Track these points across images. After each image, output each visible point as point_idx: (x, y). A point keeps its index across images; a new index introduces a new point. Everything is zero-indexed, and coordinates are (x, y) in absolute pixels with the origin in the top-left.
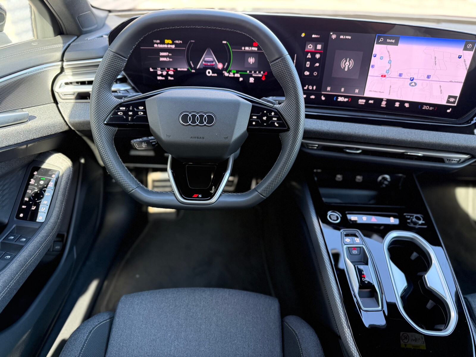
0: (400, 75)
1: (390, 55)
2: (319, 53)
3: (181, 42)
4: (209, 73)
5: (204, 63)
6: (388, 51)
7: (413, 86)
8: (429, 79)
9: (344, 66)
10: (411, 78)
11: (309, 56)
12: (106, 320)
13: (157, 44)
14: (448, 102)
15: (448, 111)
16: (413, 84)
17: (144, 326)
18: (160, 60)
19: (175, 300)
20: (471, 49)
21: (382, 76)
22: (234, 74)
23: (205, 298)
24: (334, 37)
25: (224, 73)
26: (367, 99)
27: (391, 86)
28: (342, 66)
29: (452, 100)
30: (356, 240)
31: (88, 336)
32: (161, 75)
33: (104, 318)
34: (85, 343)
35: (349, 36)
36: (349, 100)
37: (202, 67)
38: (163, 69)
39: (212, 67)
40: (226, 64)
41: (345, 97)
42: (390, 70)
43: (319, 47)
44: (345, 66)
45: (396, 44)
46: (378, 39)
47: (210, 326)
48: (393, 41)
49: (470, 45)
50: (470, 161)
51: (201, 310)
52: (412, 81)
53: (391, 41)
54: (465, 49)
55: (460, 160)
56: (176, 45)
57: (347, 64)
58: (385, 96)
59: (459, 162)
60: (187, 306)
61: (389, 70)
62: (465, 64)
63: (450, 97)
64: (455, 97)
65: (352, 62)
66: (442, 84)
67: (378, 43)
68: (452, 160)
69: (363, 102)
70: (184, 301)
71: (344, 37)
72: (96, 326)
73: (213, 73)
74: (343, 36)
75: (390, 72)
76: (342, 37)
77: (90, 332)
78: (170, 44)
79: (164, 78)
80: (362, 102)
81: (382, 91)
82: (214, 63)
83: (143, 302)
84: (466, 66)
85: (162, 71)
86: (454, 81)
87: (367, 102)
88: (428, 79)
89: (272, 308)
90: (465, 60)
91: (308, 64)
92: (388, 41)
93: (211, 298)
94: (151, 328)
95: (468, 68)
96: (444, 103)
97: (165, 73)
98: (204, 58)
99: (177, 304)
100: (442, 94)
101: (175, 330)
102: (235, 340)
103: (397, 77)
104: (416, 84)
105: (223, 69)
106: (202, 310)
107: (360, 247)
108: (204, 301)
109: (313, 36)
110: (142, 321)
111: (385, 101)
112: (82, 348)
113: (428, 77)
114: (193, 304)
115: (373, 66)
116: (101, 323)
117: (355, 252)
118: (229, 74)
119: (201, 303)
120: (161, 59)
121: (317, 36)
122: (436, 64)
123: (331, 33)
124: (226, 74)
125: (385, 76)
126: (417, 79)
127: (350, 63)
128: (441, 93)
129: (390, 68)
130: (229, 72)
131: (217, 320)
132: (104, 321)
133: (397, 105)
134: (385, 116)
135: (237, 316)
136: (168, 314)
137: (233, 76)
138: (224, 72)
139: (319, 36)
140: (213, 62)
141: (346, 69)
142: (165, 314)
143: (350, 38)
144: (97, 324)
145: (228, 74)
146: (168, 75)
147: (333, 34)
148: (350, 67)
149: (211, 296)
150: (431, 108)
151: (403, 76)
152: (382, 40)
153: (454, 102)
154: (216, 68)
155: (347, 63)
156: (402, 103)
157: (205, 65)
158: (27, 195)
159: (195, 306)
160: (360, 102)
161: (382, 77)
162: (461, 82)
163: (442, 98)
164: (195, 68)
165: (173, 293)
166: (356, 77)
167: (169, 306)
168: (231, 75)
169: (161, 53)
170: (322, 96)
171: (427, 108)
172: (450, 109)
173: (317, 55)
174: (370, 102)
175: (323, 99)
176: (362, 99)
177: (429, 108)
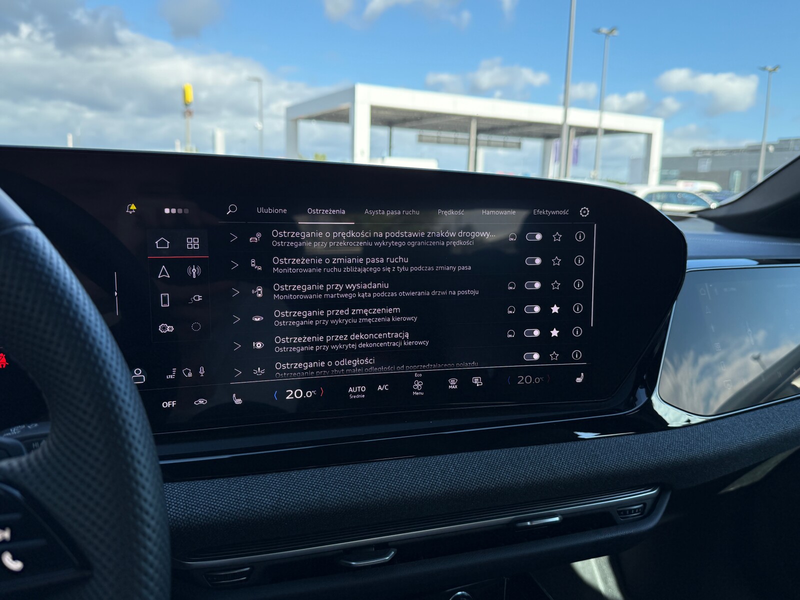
2: (196, 263)
11: (164, 273)
15: (579, 380)
26: (371, 381)
36: (319, 392)
41: (306, 385)
43: (193, 243)
50: (663, 502)
55: (645, 504)
59: (645, 514)
68: (630, 511)
69: (361, 393)
80: (355, 392)
87: (372, 389)
109: (167, 211)
111: (419, 379)
121: (180, 211)
133: (455, 383)
139: (187, 211)
150: (538, 380)
156: (464, 376)
160: (353, 394)
170: (234, 395)
171: (528, 380)
172: (582, 374)
173: (189, 268)
174: (380, 388)
175: (238, 401)
176: (354, 385)
177: (533, 380)
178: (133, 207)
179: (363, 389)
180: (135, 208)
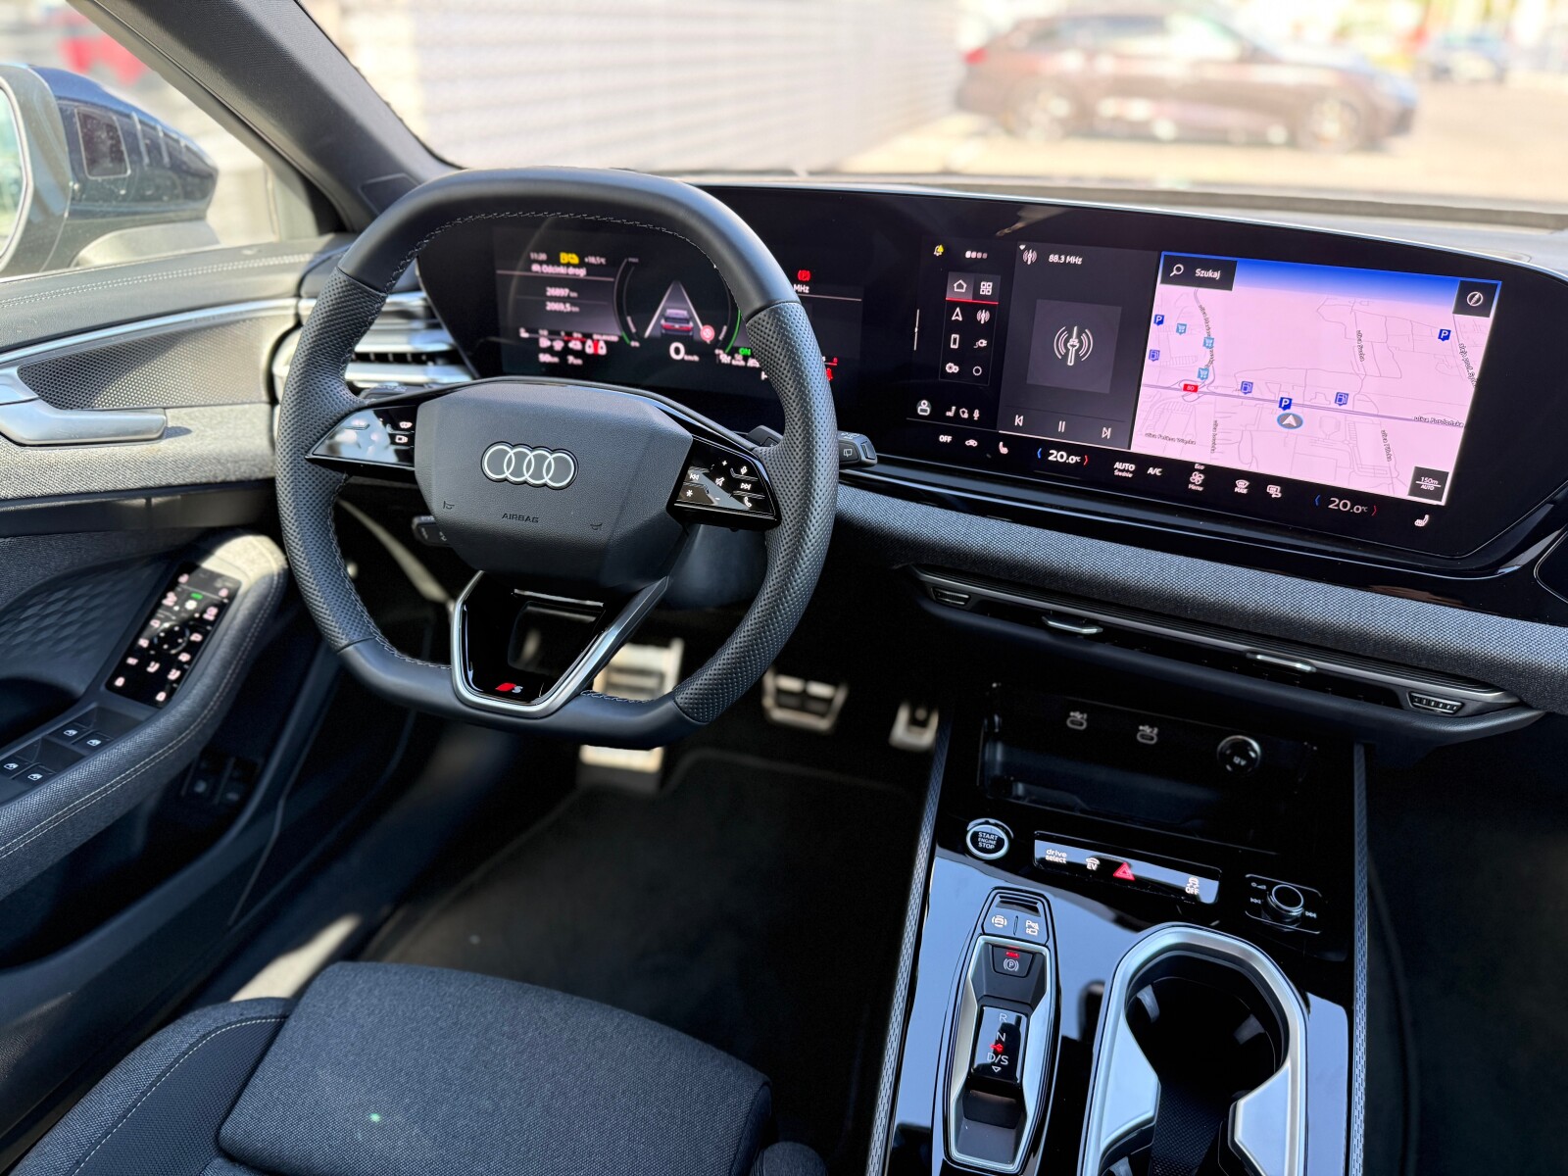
0: (1246, 387)
1: (1207, 321)
2: (987, 307)
3: (603, 261)
4: (677, 351)
5: (663, 322)
6: (1201, 307)
7: (1289, 426)
8: (1343, 407)
9: (1063, 351)
10: (1282, 399)
11: (957, 316)
12: (266, 1018)
13: (541, 263)
14: (1416, 490)
15: (1419, 523)
16: (1290, 420)
17: (352, 1058)
18: (548, 308)
19: (459, 1006)
20: (1482, 311)
21: (1186, 388)
22: (746, 358)
23: (545, 1020)
24: (1030, 257)
25: (719, 355)
26: (1143, 461)
27: (1216, 424)
28: (1059, 349)
29: (1429, 484)
30: (1030, 927)
31: (191, 1047)
32: (550, 350)
33: (261, 1011)
34: (176, 1060)
35: (1076, 255)
36: (1083, 460)
37: (658, 334)
38: (553, 334)
39: (685, 334)
40: (725, 328)
41: (1071, 450)
42: (1211, 368)
43: (986, 288)
44: (1068, 350)
45: (1226, 283)
46: (1168, 269)
47: (528, 1106)
48: (1217, 275)
49: (1477, 297)
50: (1507, 715)
51: (519, 1053)
52: (1287, 411)
53: (1210, 274)
54: (1462, 308)
55: (1463, 705)
56: (591, 268)
57: (1073, 346)
58: (1200, 455)
59: (1459, 714)
60: (487, 1031)
61: (1207, 369)
62: (1467, 362)
63: (1420, 473)
64: (1440, 476)
65: (1088, 338)
66: (1387, 424)
67: (1167, 280)
68: (1437, 704)
69: (1128, 471)
70: (484, 1015)
71: (1060, 258)
72: (229, 1024)
73: (688, 352)
74: (1057, 256)
75: (1211, 378)
76: (1054, 258)
77: (204, 1037)
78: (575, 266)
79: (556, 360)
80: (1123, 469)
81: (1187, 439)
82: (691, 324)
83: (376, 992)
84: (1468, 367)
85: (552, 340)
86: (1429, 417)
87: (1140, 471)
88: (1339, 407)
89: (731, 1100)
90: (1462, 347)
91: (955, 341)
92: (1199, 273)
93: (562, 1025)
94: (368, 1068)
95: (1476, 376)
96: (1402, 492)
97: (558, 345)
98: (664, 310)
99: (462, 1017)
100: (1392, 462)
101: (427, 1091)
102: (582, 1168)
103: (1236, 393)
104: (1299, 422)
105: (716, 343)
106: (522, 1052)
107: (1034, 954)
108: (537, 1029)
109: (968, 254)
110: (352, 1045)
111: (1200, 471)
112: (164, 1073)
113: (1340, 400)
114: (506, 1028)
115: (1155, 355)
116: (247, 1020)
117: (1011, 965)
118: (733, 358)
119: (525, 1033)
120: (551, 306)
121: (979, 255)
122: (1362, 357)
123: (1022, 247)
124: (725, 358)
125: (1195, 389)
126: (1303, 406)
127: (1081, 342)
128: (1389, 458)
129: (1211, 362)
130: (732, 353)
131: (553, 1093)
132: (259, 1018)
133: (1242, 487)
134: (1201, 525)
135: (613, 1097)
136: (426, 1040)
137: (742, 363)
138: (717, 351)
139: (985, 256)
140: (687, 321)
141: (1071, 362)
142: (418, 1039)
143: (1078, 261)
144: (234, 1019)
145: (730, 358)
146: (567, 351)
147: (1027, 249)
148: (1081, 353)
149: (561, 1019)
150: (1359, 509)
151: (1255, 393)
152: (1179, 269)
153: (1437, 494)
154: (696, 338)
155: (1074, 341)
156: (1259, 481)
157: (666, 328)
158: (147, 633)
159: (508, 1037)
160: (1120, 470)
161: (1186, 392)
162: (1457, 424)
163: (1395, 474)
164: (639, 337)
165: (464, 985)
166: (1103, 386)
167: (438, 1019)
168: (738, 361)
169: (549, 289)
170: (1001, 444)
171: (1345, 505)
172: (1427, 517)
173: (980, 312)
174: (1151, 471)
175: (1004, 450)
176: (1123, 461)
177: (1352, 508)
178: (941, 250)
179: (1132, 467)
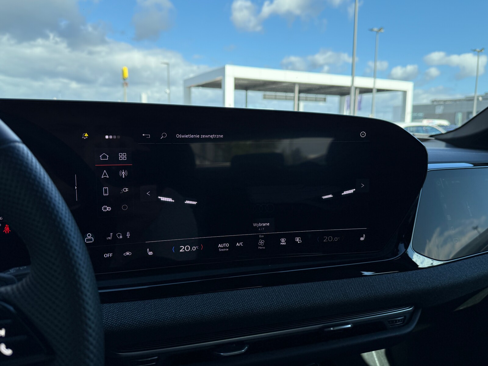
2: (125, 168)
11: (105, 175)
15: (362, 239)
26: (232, 240)
36: (200, 247)
43: (123, 157)
50: (416, 316)
59: (404, 323)
69: (226, 248)
80: (224, 247)
87: (233, 245)
109: (107, 137)
111: (262, 239)
121: (115, 137)
133: (283, 242)
139: (118, 137)
150: (336, 239)
156: (290, 237)
160: (221, 248)
170: (148, 249)
171: (330, 239)
172: (364, 235)
173: (120, 172)
174: (238, 244)
175: (150, 253)
176: (222, 243)
177: (333, 239)
178: (86, 135)
179: (227, 245)
180: (87, 135)
